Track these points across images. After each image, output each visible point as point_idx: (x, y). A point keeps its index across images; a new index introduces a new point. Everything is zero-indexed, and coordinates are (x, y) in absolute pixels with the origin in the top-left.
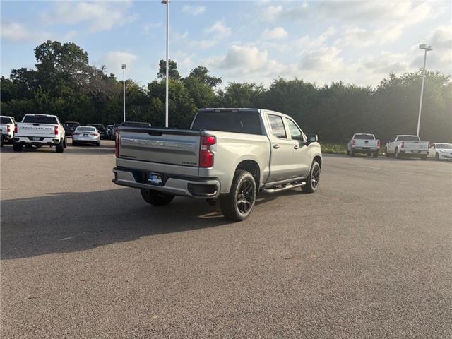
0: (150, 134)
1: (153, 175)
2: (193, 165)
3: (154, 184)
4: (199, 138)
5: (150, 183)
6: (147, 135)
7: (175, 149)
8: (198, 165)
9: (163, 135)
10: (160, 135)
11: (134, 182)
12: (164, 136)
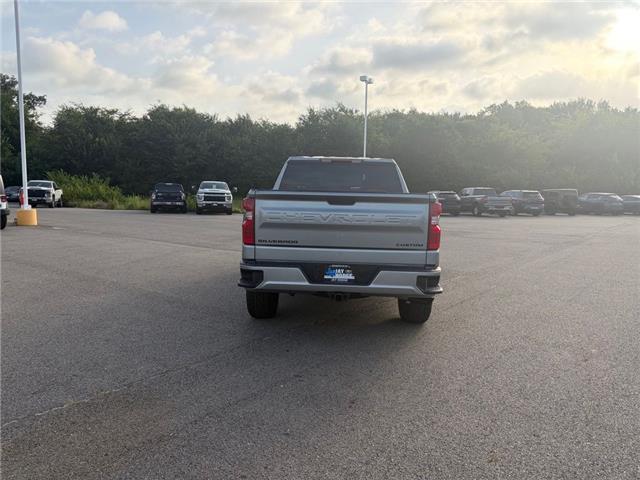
0: (331, 203)
1: (335, 268)
2: (417, 247)
3: (337, 282)
4: (427, 205)
5: (329, 281)
6: (325, 205)
7: (387, 223)
8: (425, 247)
9: (357, 204)
10: (352, 203)
11: (307, 283)
12: (358, 206)
